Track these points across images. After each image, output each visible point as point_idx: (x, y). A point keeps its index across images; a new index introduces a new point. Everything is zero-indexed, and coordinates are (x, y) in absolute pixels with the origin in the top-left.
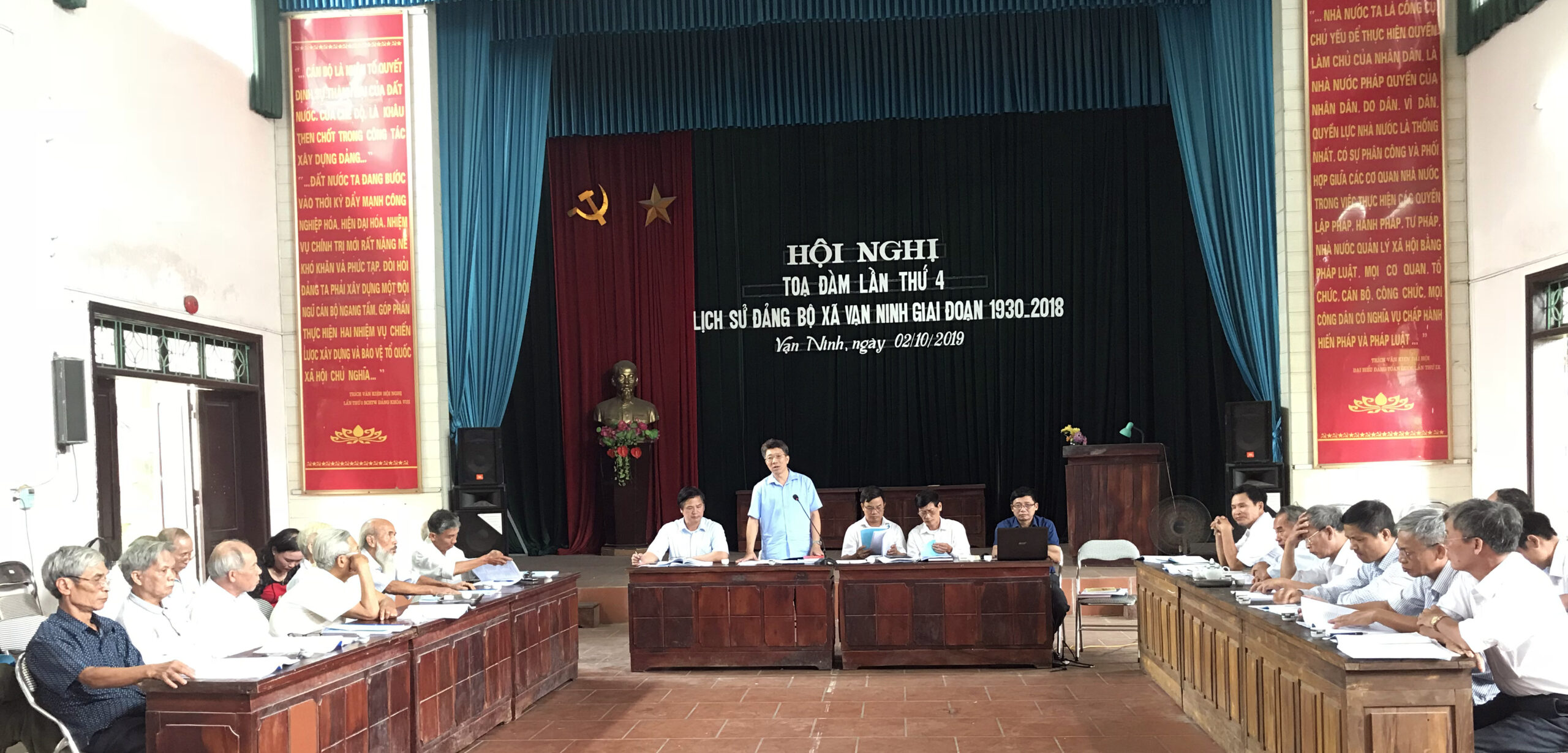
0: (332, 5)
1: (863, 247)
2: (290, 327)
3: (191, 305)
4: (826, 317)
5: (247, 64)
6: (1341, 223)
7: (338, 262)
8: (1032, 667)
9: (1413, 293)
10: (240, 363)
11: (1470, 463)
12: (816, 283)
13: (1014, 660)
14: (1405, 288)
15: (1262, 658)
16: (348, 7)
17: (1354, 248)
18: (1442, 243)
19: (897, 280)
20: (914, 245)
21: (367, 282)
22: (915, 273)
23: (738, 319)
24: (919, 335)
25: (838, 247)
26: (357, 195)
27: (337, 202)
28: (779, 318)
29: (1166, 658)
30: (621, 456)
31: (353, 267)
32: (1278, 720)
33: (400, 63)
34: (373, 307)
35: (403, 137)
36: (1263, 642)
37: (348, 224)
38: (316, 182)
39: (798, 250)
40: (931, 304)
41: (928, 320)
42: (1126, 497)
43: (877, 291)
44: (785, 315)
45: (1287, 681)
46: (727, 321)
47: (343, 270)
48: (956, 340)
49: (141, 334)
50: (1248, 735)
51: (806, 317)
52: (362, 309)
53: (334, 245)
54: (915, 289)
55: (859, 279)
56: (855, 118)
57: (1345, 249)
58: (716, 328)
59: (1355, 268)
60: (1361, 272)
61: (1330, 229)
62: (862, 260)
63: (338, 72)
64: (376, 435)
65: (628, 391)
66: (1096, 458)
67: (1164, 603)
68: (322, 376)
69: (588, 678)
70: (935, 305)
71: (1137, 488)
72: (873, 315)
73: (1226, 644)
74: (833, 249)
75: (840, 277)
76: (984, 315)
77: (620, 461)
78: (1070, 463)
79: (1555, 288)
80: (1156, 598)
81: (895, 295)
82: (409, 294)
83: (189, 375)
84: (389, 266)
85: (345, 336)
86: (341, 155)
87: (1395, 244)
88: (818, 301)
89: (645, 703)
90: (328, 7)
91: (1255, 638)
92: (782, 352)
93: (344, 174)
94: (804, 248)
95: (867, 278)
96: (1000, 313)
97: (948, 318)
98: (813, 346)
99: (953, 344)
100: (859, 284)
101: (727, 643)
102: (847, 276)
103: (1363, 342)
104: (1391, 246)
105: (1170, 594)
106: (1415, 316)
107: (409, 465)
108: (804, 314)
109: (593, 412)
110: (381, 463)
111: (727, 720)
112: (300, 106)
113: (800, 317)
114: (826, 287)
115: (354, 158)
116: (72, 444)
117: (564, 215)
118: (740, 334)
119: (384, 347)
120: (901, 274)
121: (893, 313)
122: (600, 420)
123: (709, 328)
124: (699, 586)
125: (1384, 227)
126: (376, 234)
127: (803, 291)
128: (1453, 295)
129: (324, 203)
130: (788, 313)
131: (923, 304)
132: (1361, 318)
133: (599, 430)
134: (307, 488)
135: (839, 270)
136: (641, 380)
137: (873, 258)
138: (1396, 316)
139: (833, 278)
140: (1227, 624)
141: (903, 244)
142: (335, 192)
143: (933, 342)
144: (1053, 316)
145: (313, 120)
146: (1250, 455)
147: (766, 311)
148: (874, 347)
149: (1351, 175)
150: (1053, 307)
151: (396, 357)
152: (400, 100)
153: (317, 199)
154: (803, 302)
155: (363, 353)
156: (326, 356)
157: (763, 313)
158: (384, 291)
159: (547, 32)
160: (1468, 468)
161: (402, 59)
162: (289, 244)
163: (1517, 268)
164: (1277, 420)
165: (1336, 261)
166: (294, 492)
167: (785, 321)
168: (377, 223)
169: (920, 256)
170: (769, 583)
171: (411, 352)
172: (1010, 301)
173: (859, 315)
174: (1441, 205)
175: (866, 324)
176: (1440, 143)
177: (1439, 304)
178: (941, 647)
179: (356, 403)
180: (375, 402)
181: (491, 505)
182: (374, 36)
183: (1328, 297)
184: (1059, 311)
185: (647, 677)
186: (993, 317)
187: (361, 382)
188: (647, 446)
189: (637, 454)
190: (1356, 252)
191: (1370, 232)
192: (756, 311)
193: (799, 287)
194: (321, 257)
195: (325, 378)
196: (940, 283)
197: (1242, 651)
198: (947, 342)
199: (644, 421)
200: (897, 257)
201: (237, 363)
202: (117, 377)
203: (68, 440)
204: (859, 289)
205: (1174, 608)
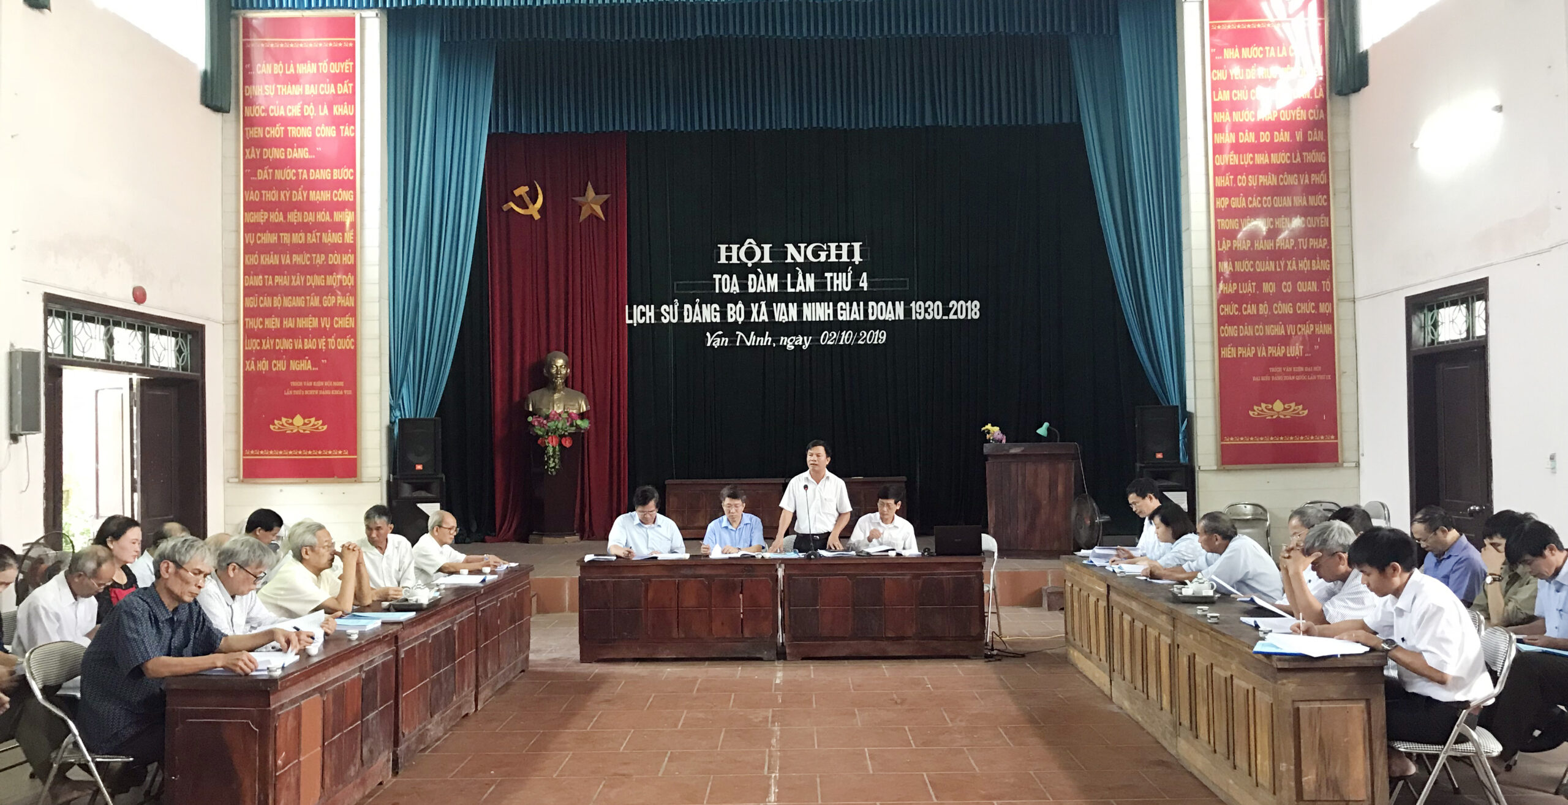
0: (284, 5)
1: (791, 248)
2: (231, 316)
3: (140, 296)
4: (755, 314)
5: (198, 57)
6: (1241, 243)
7: (283, 253)
8: (966, 657)
9: (1306, 308)
10: (182, 352)
11: (1358, 465)
12: (745, 282)
13: (949, 651)
14: (1298, 304)
15: (1194, 655)
16: (301, 7)
17: (1253, 266)
18: (1331, 263)
19: (823, 280)
20: (839, 248)
21: (311, 274)
22: (840, 274)
23: (669, 314)
24: (844, 333)
25: (767, 247)
26: (304, 189)
27: (284, 196)
28: (709, 314)
29: (1094, 650)
30: (551, 445)
31: (297, 259)
32: (1211, 709)
33: (351, 64)
34: (317, 299)
35: (352, 135)
36: (1194, 639)
37: (294, 217)
38: (263, 175)
39: (729, 250)
40: (855, 304)
41: (852, 319)
42: (1043, 493)
43: (804, 291)
44: (715, 311)
45: (1220, 677)
46: (658, 315)
47: (288, 261)
48: (879, 338)
49: (90, 324)
50: (1180, 724)
51: (735, 313)
52: (306, 300)
53: (279, 237)
54: (840, 290)
55: (786, 279)
56: (784, 126)
57: (1244, 266)
58: (648, 322)
59: (1254, 284)
60: (1259, 287)
61: (1231, 248)
62: (789, 260)
63: (289, 69)
64: (317, 425)
65: (560, 381)
66: (1014, 455)
67: (1092, 599)
68: (263, 366)
69: (539, 669)
70: (858, 305)
71: (1053, 486)
72: (800, 313)
73: (1158, 640)
74: (762, 249)
75: (769, 276)
76: (905, 316)
77: (550, 450)
78: (990, 461)
79: (1431, 309)
80: (1084, 593)
81: (821, 295)
82: (355, 286)
83: (133, 364)
84: (334, 259)
85: (287, 327)
86: (289, 150)
87: (1289, 263)
88: (746, 298)
89: (601, 694)
90: (281, 7)
91: (1187, 636)
92: (712, 346)
93: (292, 168)
94: (735, 247)
95: (795, 277)
96: (920, 314)
97: (871, 318)
98: (742, 341)
99: (875, 342)
100: (786, 284)
101: (675, 634)
102: (776, 276)
103: (1262, 353)
104: (1286, 265)
105: (1099, 591)
106: (1307, 330)
107: (349, 454)
108: (734, 310)
109: (524, 400)
110: (320, 452)
111: (685, 712)
112: (249, 102)
113: (729, 313)
114: (755, 285)
115: (302, 153)
116: (25, 434)
117: (500, 210)
118: (670, 328)
119: (327, 338)
120: (826, 274)
121: (818, 312)
122: (531, 409)
123: (642, 321)
124: (648, 580)
125: (1279, 247)
126: (323, 227)
127: (733, 288)
128: (1341, 312)
129: (271, 196)
130: (718, 309)
131: (848, 303)
132: (1259, 330)
133: (530, 419)
134: (245, 476)
135: (768, 269)
136: (572, 371)
137: (800, 259)
138: (1291, 329)
139: (762, 277)
140: (1158, 621)
141: (829, 247)
142: (281, 185)
143: (857, 340)
144: (969, 318)
145: (263, 115)
146: (1159, 456)
147: (697, 306)
148: (800, 343)
149: (1250, 198)
150: (969, 310)
151: (339, 348)
152: (350, 99)
153: (263, 192)
154: (733, 298)
155: (306, 344)
156: (268, 346)
157: (693, 308)
158: (328, 283)
159: (491, 36)
160: (1356, 470)
161: (353, 60)
162: (233, 236)
163: (1397, 290)
164: (1183, 423)
165: (1235, 277)
166: (231, 480)
167: (715, 317)
168: (323, 217)
169: (845, 259)
170: (717, 576)
171: (355, 344)
172: (929, 303)
173: (786, 313)
174: (1329, 229)
175: (793, 322)
176: (1327, 172)
177: (1329, 319)
178: (881, 639)
179: (297, 392)
180: (316, 392)
181: (429, 495)
182: (323, 37)
183: (1230, 310)
184: (976, 314)
185: (597, 669)
186: (914, 318)
187: (303, 372)
188: (578, 436)
189: (567, 443)
190: (1255, 269)
191: (1267, 251)
192: (687, 306)
193: (729, 285)
194: (266, 249)
195: (267, 368)
196: (864, 285)
197: (1174, 647)
198: (870, 340)
199: (575, 411)
200: (823, 258)
201: (180, 352)
202: (64, 366)
203: (23, 430)
204: (786, 289)
205: (1103, 604)
